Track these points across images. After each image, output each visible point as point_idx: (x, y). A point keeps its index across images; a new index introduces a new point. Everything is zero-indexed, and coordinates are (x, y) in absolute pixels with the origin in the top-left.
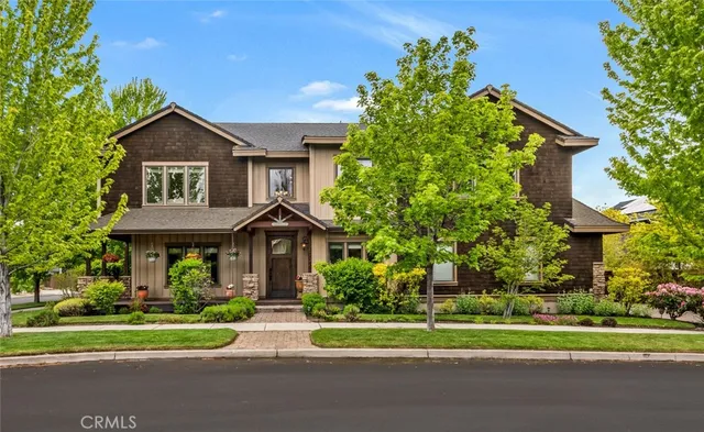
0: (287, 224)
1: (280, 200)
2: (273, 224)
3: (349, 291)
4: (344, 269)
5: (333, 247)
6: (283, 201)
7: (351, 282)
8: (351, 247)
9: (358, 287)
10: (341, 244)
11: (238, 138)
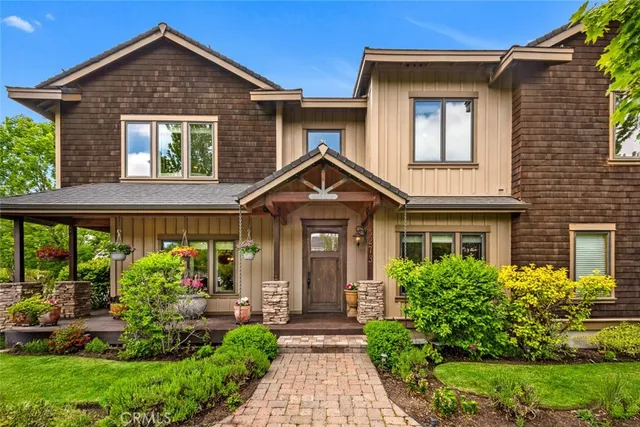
0: (334, 197)
1: (323, 149)
2: (312, 196)
3: (458, 319)
4: (446, 275)
5: (406, 240)
6: (328, 152)
7: (465, 302)
8: (436, 240)
9: (477, 312)
10: (420, 234)
11: (259, 78)
